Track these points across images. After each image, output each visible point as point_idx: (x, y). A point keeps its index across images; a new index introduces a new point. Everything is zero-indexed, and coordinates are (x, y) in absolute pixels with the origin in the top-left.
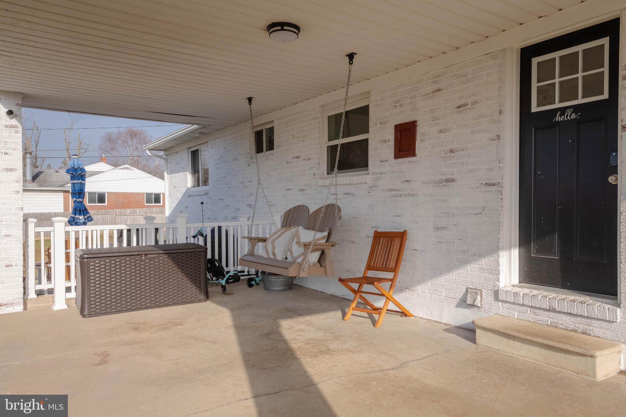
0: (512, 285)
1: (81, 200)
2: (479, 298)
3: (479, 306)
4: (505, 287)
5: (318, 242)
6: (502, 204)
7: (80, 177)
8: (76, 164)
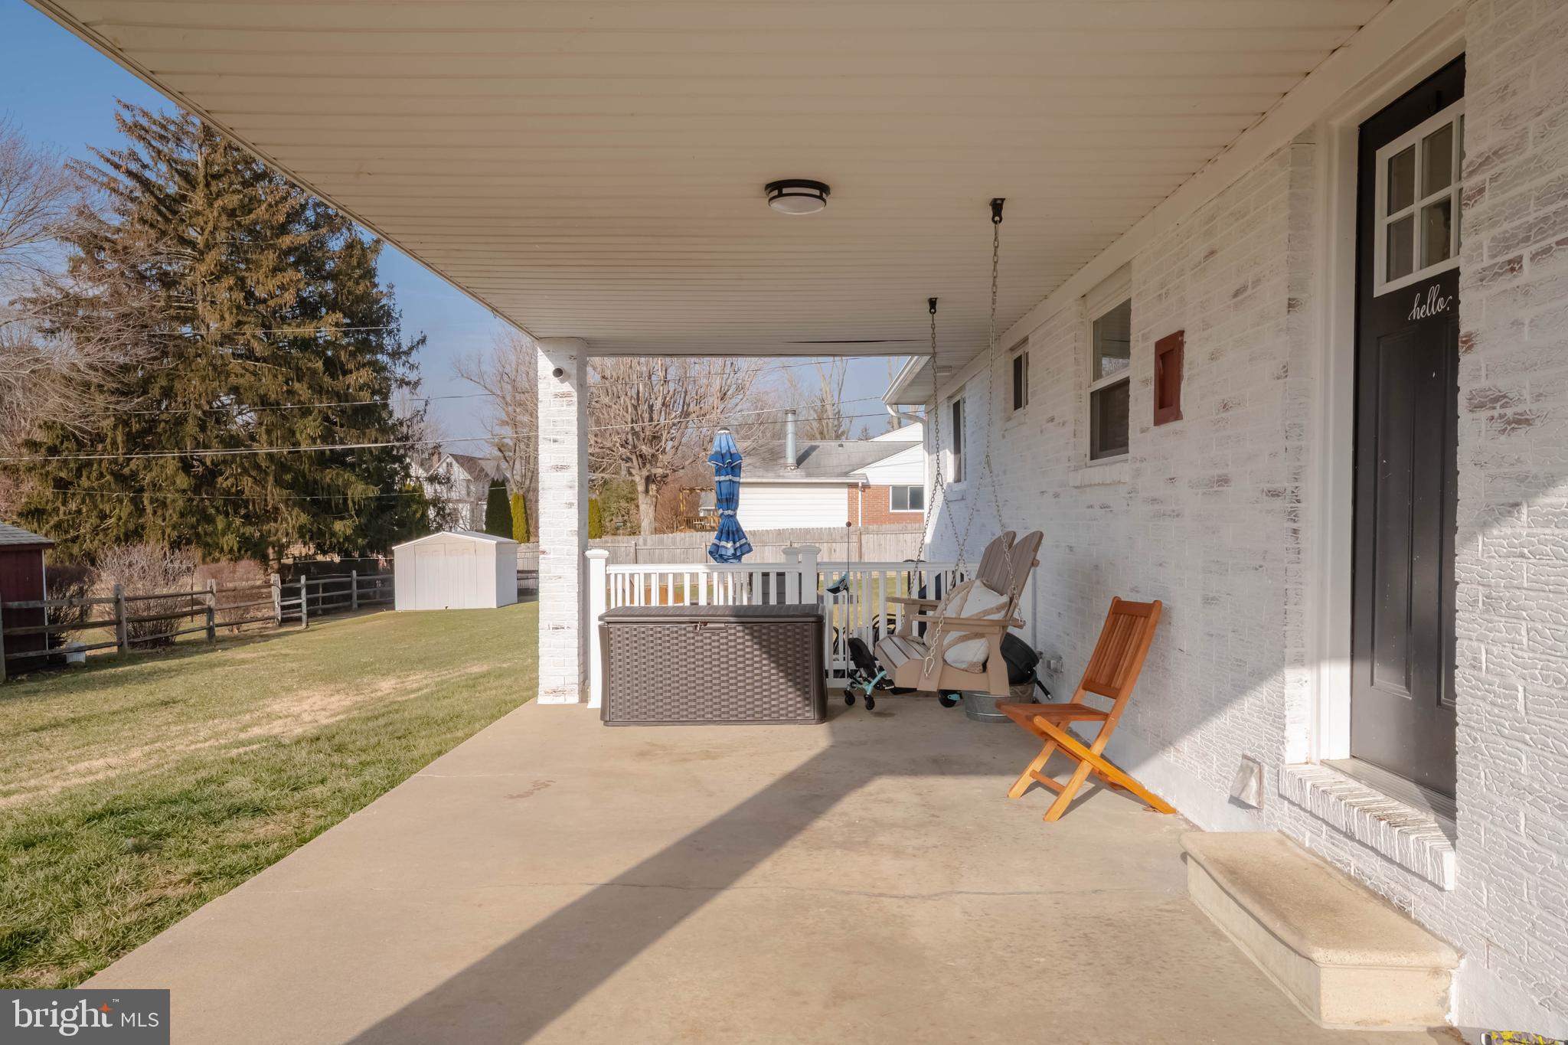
0: (1321, 761)
1: (730, 512)
2: (1253, 783)
3: (1254, 804)
4: (1307, 763)
5: (985, 618)
6: (1298, 546)
7: (729, 469)
8: (724, 444)
